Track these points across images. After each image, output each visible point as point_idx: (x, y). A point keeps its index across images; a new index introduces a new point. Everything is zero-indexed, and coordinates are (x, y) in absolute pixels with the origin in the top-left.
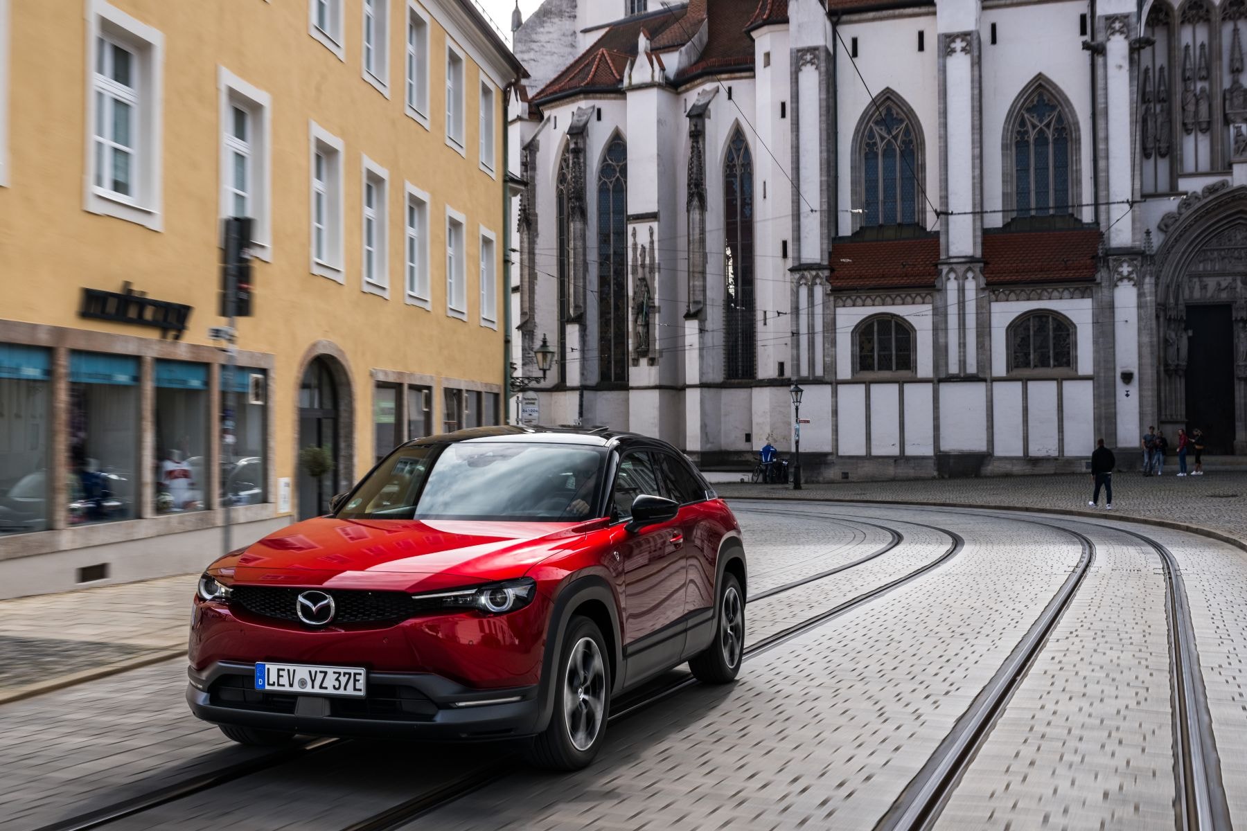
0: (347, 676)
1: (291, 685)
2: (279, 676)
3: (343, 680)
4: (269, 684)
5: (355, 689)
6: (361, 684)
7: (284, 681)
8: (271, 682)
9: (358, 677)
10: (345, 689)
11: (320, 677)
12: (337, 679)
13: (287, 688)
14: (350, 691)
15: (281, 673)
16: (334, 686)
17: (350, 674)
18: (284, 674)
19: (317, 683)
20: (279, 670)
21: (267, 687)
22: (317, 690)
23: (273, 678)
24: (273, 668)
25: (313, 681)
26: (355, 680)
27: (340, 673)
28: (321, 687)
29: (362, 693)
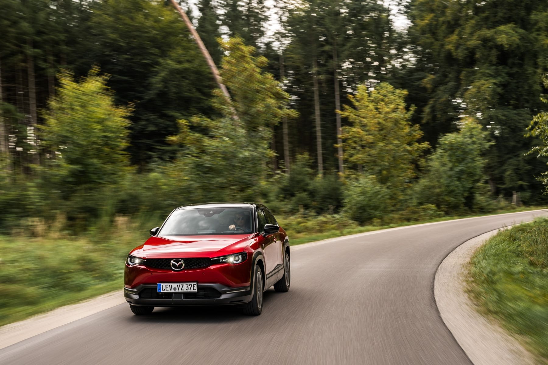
0: (191, 286)
1: (171, 290)
2: (166, 287)
3: (189, 287)
4: (162, 290)
5: (194, 290)
6: (196, 288)
7: (168, 288)
8: (163, 289)
9: (194, 286)
10: (190, 290)
11: (181, 286)
12: (187, 287)
13: (169, 291)
14: (192, 290)
15: (167, 286)
16: (186, 289)
17: (192, 285)
18: (168, 286)
19: (180, 289)
20: (166, 285)
21: (162, 291)
22: (180, 291)
23: (164, 288)
24: (164, 285)
25: (179, 288)
26: (194, 287)
27: (188, 285)
28: (181, 290)
29: (196, 291)
